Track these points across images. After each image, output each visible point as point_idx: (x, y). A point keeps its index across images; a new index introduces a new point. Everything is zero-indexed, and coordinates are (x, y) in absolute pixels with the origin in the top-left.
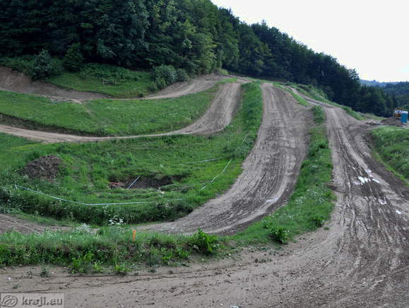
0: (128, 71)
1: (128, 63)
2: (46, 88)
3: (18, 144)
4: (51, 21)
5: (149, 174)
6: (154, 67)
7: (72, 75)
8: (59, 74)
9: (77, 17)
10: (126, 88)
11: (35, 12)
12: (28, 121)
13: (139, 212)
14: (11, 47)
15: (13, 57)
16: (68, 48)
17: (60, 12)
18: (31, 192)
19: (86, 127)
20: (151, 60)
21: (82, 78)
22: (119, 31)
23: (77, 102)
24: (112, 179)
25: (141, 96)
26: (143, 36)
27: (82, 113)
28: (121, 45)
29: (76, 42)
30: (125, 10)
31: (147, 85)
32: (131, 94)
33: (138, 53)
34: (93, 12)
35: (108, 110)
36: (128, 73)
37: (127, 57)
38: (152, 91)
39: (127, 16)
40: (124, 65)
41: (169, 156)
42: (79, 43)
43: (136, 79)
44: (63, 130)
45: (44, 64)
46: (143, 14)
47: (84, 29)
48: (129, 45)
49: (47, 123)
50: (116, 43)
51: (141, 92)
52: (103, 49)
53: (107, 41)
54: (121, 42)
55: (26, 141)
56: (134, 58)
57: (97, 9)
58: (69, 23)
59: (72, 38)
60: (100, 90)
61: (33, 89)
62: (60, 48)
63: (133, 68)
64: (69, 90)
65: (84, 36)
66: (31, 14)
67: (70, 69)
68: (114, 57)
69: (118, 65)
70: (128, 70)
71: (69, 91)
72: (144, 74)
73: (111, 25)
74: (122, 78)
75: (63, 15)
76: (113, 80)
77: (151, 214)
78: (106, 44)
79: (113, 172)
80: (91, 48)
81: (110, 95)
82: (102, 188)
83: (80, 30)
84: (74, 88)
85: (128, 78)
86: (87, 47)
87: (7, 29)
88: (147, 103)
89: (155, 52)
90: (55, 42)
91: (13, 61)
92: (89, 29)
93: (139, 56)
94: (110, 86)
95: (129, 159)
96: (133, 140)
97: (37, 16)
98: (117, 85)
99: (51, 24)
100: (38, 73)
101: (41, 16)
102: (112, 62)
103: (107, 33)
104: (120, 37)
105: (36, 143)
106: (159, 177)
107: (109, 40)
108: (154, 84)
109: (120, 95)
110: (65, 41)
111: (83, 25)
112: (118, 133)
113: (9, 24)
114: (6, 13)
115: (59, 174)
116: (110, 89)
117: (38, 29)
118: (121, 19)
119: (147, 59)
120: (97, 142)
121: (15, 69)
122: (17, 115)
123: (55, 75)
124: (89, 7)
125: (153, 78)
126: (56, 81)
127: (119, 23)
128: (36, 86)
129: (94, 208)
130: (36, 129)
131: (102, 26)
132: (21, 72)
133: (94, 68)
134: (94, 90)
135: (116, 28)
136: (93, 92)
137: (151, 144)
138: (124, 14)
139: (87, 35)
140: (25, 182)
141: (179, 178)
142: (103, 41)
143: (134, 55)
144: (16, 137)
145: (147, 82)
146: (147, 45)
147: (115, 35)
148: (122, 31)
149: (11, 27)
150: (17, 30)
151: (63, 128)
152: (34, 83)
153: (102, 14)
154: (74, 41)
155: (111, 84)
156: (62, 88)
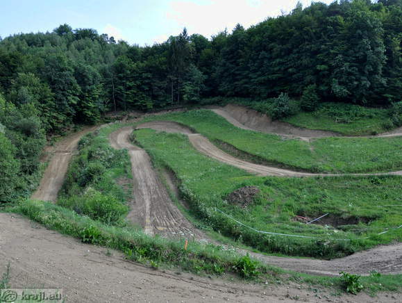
0: (364, 109)
1: (364, 101)
2: (283, 127)
3: (237, 175)
4: (291, 67)
5: (338, 212)
6: (392, 103)
7: (307, 114)
8: (295, 115)
9: (314, 60)
10: (359, 126)
11: (278, 60)
12: (256, 156)
13: (299, 245)
14: (258, 92)
15: (259, 101)
16: (304, 90)
17: (299, 58)
18: (224, 215)
19: (302, 163)
20: (390, 96)
21: (317, 117)
22: (353, 70)
23: (305, 140)
24: (300, 213)
25: (374, 134)
26: (380, 72)
27: (305, 150)
28: (356, 83)
29: (313, 84)
30: (360, 48)
31: (382, 122)
32: (363, 132)
33: (376, 90)
34: (329, 54)
35: (332, 148)
36: (364, 110)
37: (362, 95)
38: (387, 128)
39: (362, 53)
40: (359, 103)
41: (370, 197)
42: (315, 85)
43: (371, 117)
44: (281, 165)
45: (282, 106)
46: (380, 49)
47: (321, 71)
48: (363, 82)
49: (270, 158)
50: (351, 81)
51: (374, 130)
52: (337, 88)
53: (341, 80)
54: (356, 80)
55: (245, 173)
56: (370, 94)
57: (332, 51)
58: (307, 67)
59: (309, 81)
60: (331, 129)
61: (272, 128)
62: (298, 90)
63: (369, 105)
64: (303, 128)
65: (320, 78)
66: (274, 62)
67: (305, 109)
68: (349, 95)
69: (353, 103)
70: (363, 107)
71: (302, 130)
72: (381, 111)
73: (345, 64)
74: (356, 116)
75: (302, 60)
76: (346, 118)
77: (309, 249)
78: (340, 84)
79: (303, 206)
80: (326, 88)
81: (341, 133)
82: (284, 220)
83: (317, 72)
84: (307, 127)
85: (363, 116)
86: (322, 88)
87: (255, 78)
88: (375, 141)
89: (395, 87)
90: (295, 85)
91: (258, 105)
92: (325, 70)
93: (376, 93)
94: (343, 124)
95: (324, 196)
96: (336, 177)
97: (280, 64)
98: (351, 123)
99: (290, 70)
100: (276, 113)
101: (283, 63)
102: (347, 100)
103: (342, 72)
104: (355, 75)
105: (251, 175)
106: (345, 216)
107: (343, 79)
108: (390, 122)
109: (351, 133)
110: (302, 84)
111: (319, 67)
112: (332, 170)
113: (258, 73)
114: (256, 64)
115: (252, 203)
116: (342, 127)
117: (280, 75)
118: (356, 57)
119: (385, 95)
120: (302, 177)
121: (260, 111)
122: (248, 150)
123: (291, 115)
124: (324, 50)
125: (390, 115)
126: (292, 121)
127: (354, 61)
128: (275, 126)
129: (264, 235)
130: (260, 164)
131: (337, 66)
132: (264, 113)
133: (328, 108)
134: (326, 129)
135: (350, 67)
136: (325, 130)
137: (354, 183)
138: (359, 51)
139: (324, 76)
140: (224, 206)
141: (367, 220)
142: (337, 80)
143: (371, 92)
144: (238, 169)
145: (382, 119)
146: (384, 81)
147: (350, 74)
148: (357, 69)
149: (259, 76)
150: (263, 78)
151: (282, 163)
152: (273, 123)
153: (337, 55)
154: (311, 83)
155: (344, 122)
156: (296, 127)
